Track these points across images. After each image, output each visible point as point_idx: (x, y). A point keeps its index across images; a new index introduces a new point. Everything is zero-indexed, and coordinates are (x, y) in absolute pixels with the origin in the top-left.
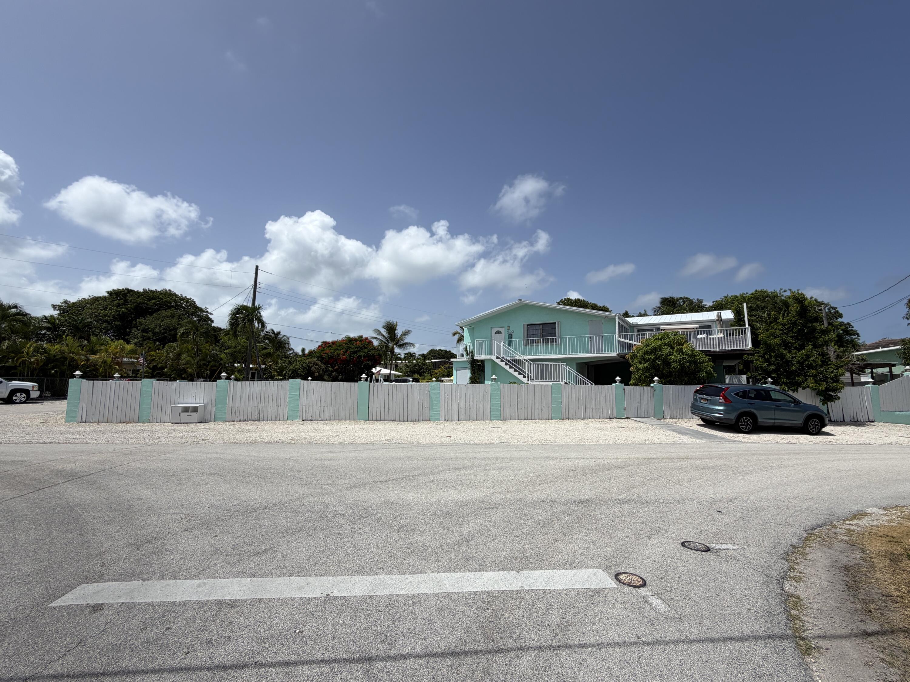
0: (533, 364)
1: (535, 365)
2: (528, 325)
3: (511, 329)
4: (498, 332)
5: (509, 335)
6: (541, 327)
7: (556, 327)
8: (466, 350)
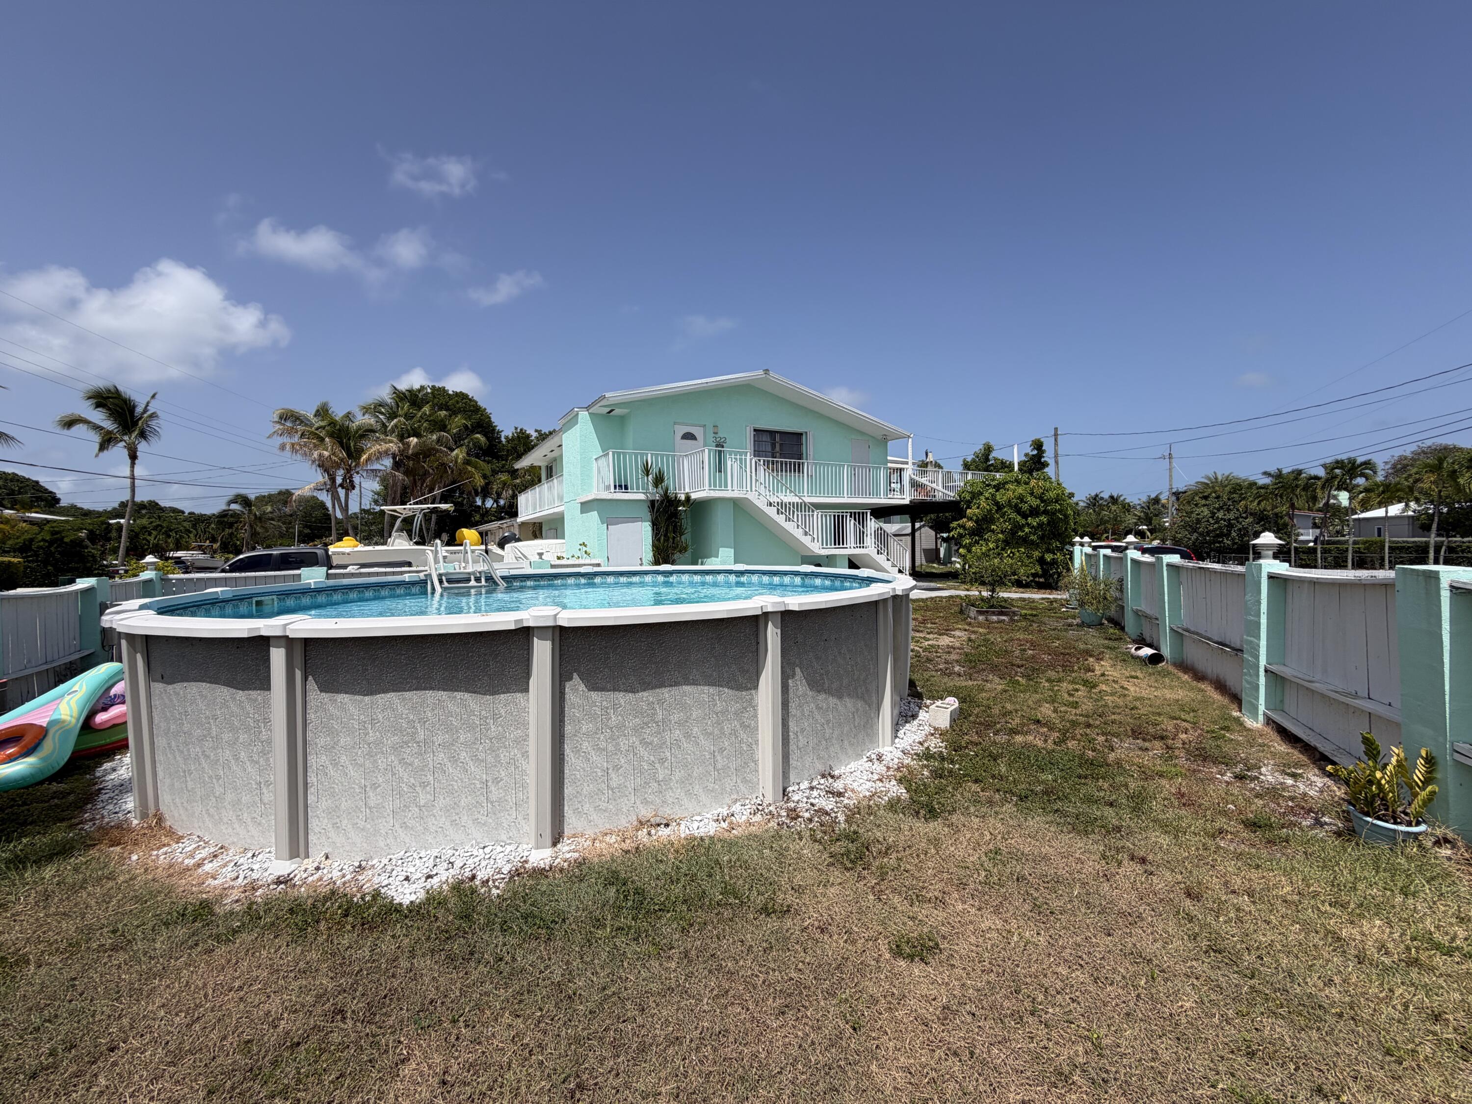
0: (817, 514)
2: (755, 430)
3: (720, 435)
4: (689, 436)
5: (716, 445)
6: (778, 437)
7: (804, 443)
8: (647, 472)
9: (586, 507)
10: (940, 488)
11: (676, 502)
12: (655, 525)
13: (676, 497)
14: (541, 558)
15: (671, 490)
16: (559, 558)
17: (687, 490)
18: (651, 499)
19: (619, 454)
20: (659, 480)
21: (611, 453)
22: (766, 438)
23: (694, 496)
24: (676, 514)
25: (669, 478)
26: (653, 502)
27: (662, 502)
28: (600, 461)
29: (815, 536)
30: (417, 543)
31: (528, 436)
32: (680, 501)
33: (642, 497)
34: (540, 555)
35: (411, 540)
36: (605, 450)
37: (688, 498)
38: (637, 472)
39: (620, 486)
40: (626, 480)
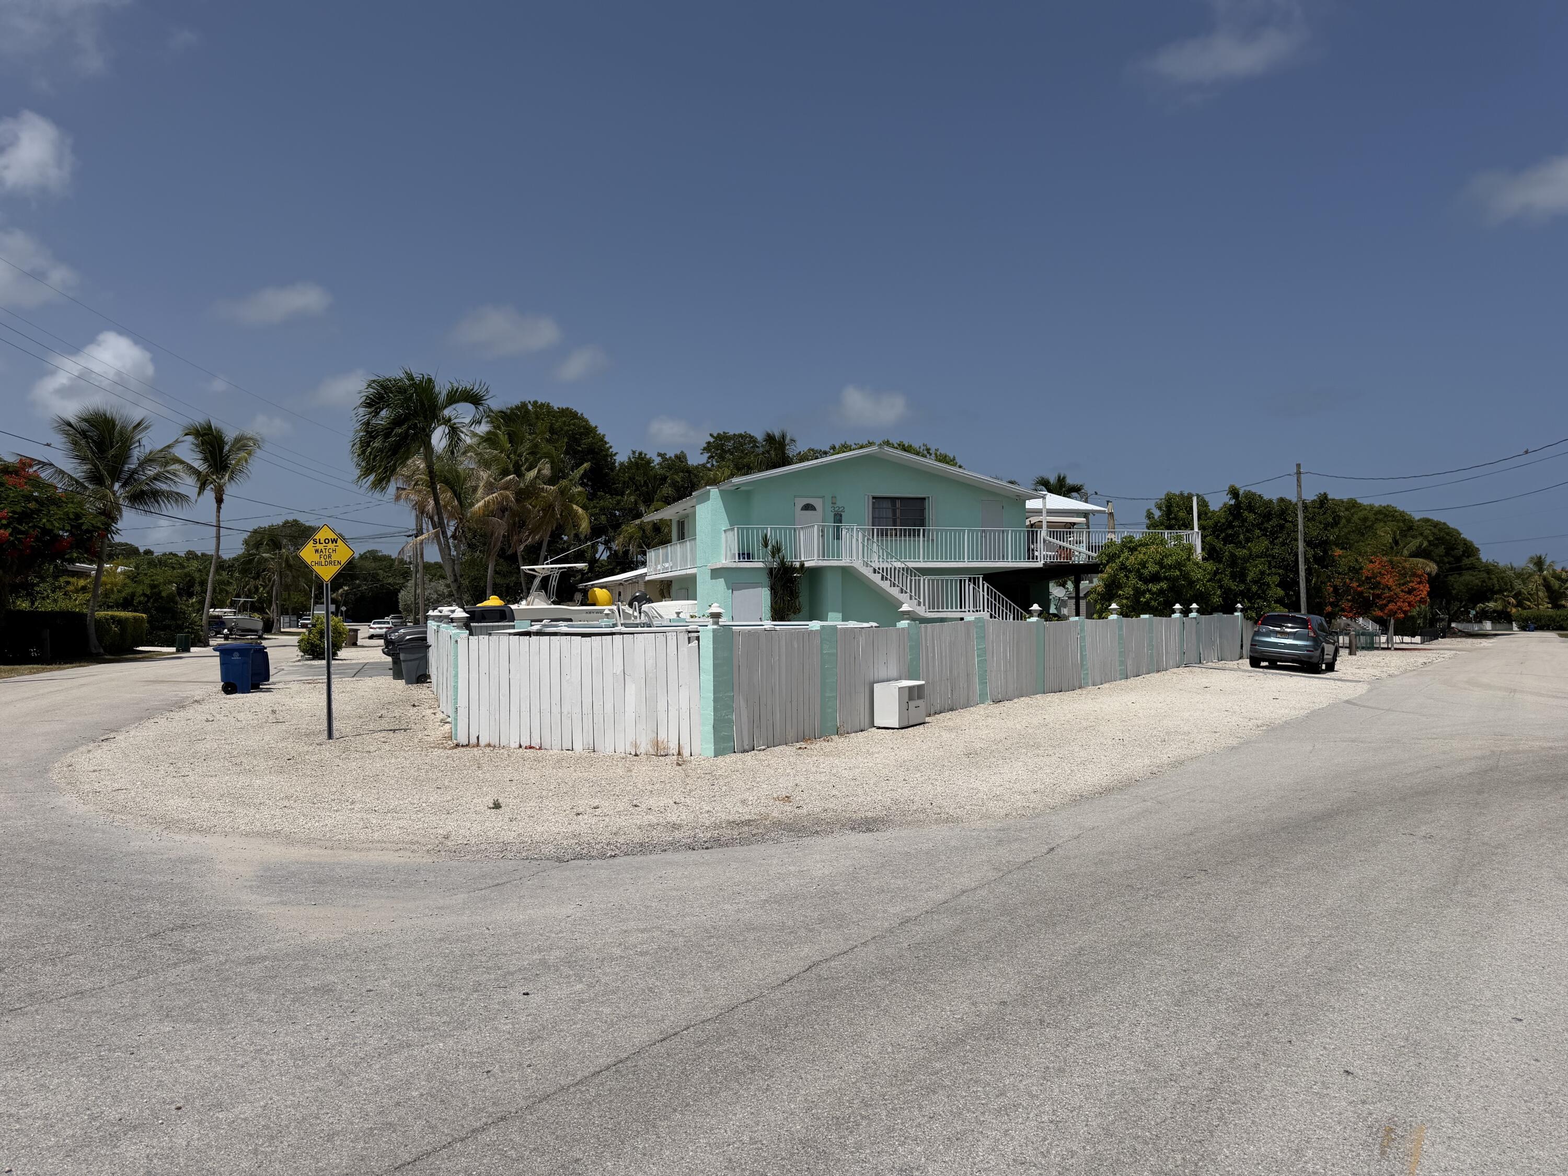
0: (924, 580)
1: (926, 582)
2: (874, 498)
3: (839, 504)
4: (808, 507)
5: (835, 515)
6: (898, 504)
7: (927, 508)
8: (766, 545)
9: (716, 573)
10: (1084, 550)
11: (793, 569)
12: (773, 589)
13: (792, 565)
14: (678, 616)
15: (788, 560)
16: (692, 617)
17: (803, 559)
18: (768, 566)
19: (742, 529)
20: (776, 550)
21: (736, 529)
22: (888, 504)
23: (807, 564)
24: (792, 581)
25: (786, 548)
26: (771, 570)
27: (779, 569)
28: (728, 533)
29: (922, 600)
30: (554, 603)
31: (649, 462)
32: (795, 568)
33: (761, 565)
34: (678, 614)
35: (549, 598)
36: (732, 524)
37: (802, 565)
38: (758, 546)
39: (743, 554)
40: (748, 549)
